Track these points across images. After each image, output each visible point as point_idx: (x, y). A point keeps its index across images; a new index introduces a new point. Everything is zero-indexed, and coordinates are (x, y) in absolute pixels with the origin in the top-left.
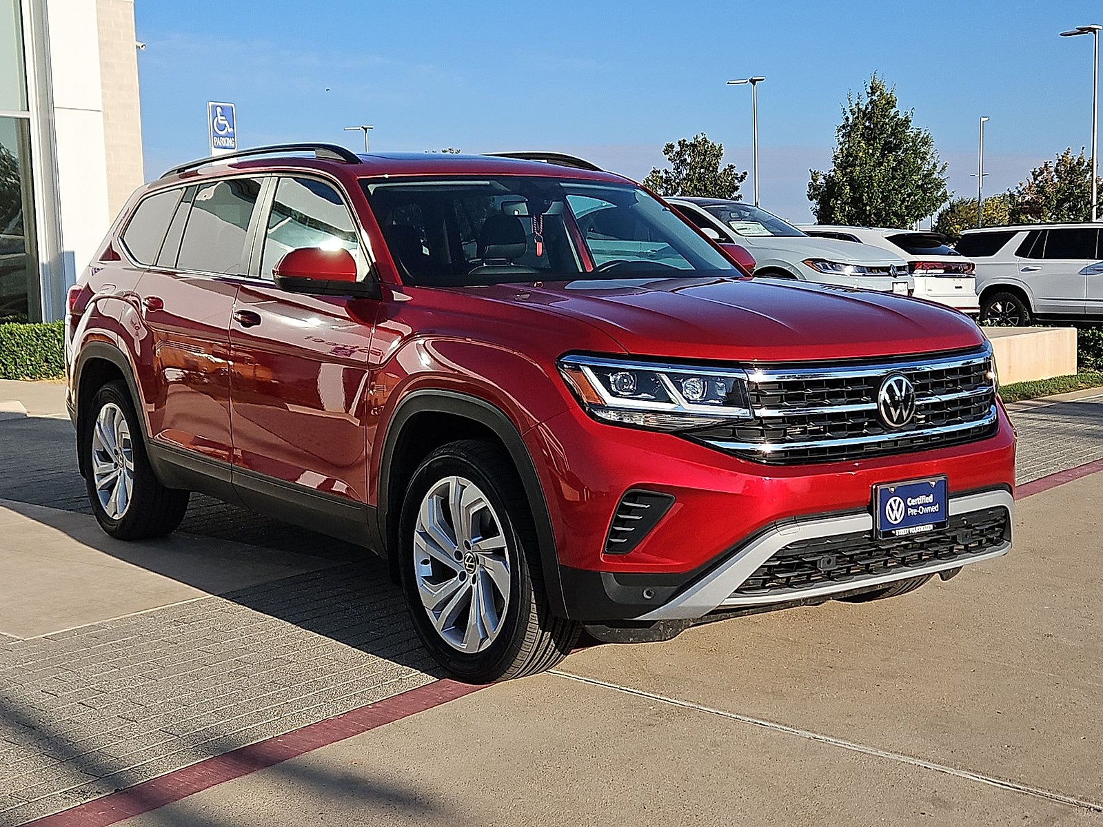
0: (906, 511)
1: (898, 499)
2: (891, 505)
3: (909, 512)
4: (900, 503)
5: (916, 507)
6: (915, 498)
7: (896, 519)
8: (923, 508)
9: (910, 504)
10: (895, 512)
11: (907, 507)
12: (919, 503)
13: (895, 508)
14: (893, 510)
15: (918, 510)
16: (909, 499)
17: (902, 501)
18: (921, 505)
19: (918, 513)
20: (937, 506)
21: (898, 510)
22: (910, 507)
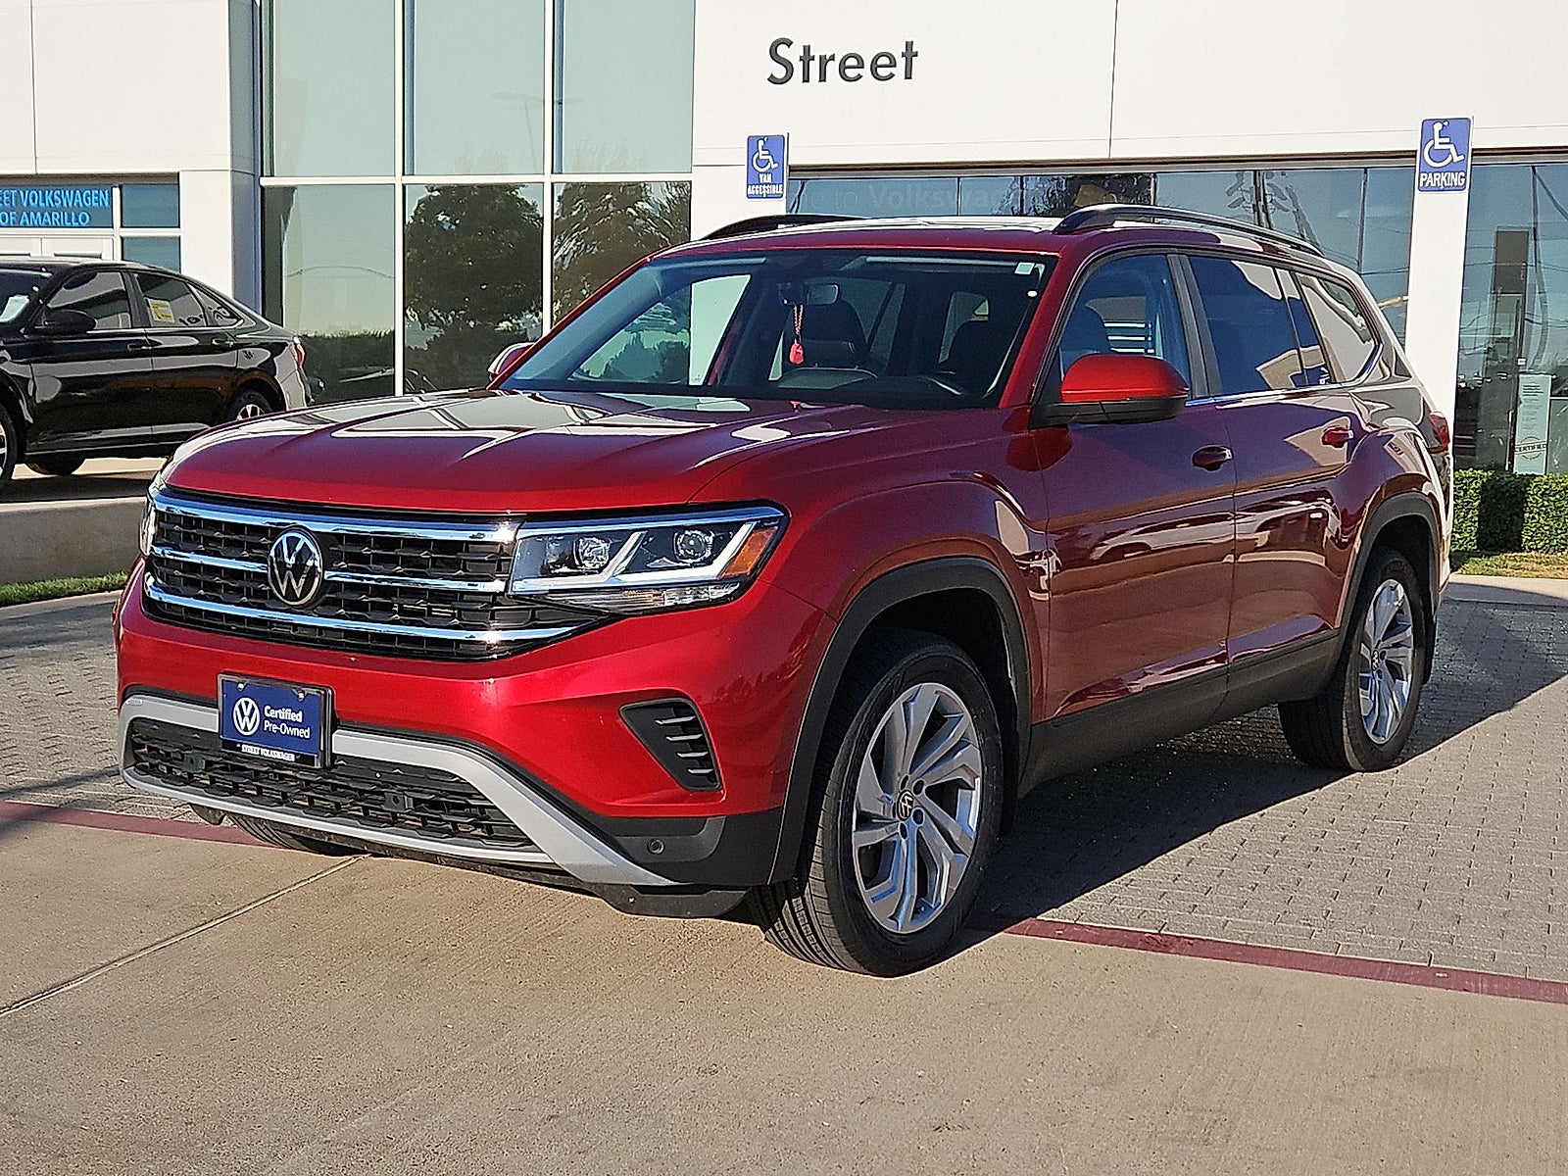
0: (262, 724)
1: (251, 702)
2: (240, 706)
3: (266, 726)
4: (253, 709)
5: (277, 721)
6: (276, 709)
7: (246, 729)
8: (286, 728)
9: (267, 715)
10: (246, 719)
11: (263, 718)
12: (283, 718)
13: (247, 713)
14: (243, 716)
15: (279, 726)
16: (268, 707)
17: (255, 706)
18: (284, 721)
19: (278, 731)
20: (308, 731)
21: (250, 717)
22: (267, 718)
